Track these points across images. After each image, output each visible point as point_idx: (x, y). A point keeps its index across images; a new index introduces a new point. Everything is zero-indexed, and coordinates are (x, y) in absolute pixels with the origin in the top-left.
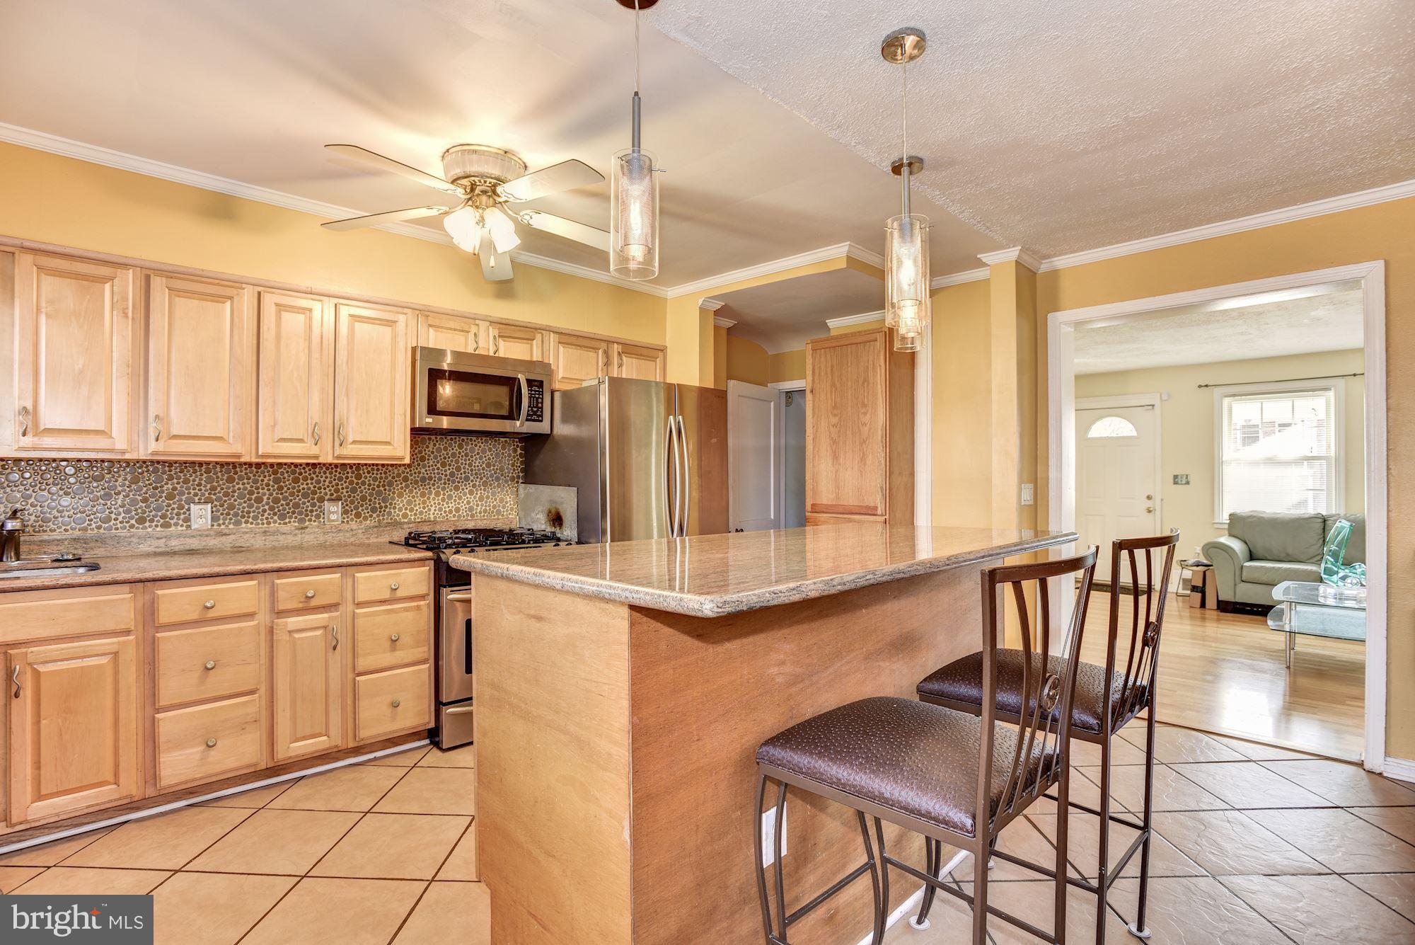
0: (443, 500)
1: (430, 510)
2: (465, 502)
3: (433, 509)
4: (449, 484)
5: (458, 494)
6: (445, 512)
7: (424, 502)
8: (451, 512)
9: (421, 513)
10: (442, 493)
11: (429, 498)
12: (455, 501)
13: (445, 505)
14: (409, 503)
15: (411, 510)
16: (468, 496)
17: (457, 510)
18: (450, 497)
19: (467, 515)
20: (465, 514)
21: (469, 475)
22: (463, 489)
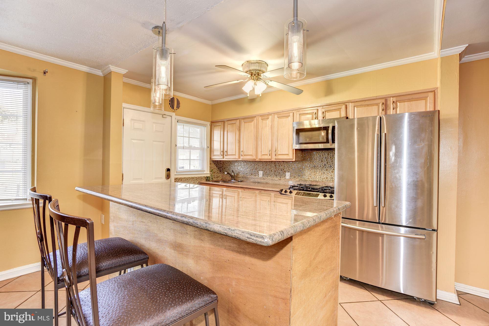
0: (322, 174)
1: (317, 177)
2: (330, 175)
3: (318, 177)
4: (324, 168)
5: (327, 172)
6: (322, 178)
7: (315, 174)
8: (324, 178)
9: (314, 178)
10: (321, 171)
11: (316, 173)
12: (326, 174)
13: (322, 176)
14: (310, 174)
15: (311, 177)
16: (331, 173)
17: (327, 178)
18: (324, 173)
19: (331, 180)
20: (330, 180)
21: (332, 165)
22: (329, 171)
